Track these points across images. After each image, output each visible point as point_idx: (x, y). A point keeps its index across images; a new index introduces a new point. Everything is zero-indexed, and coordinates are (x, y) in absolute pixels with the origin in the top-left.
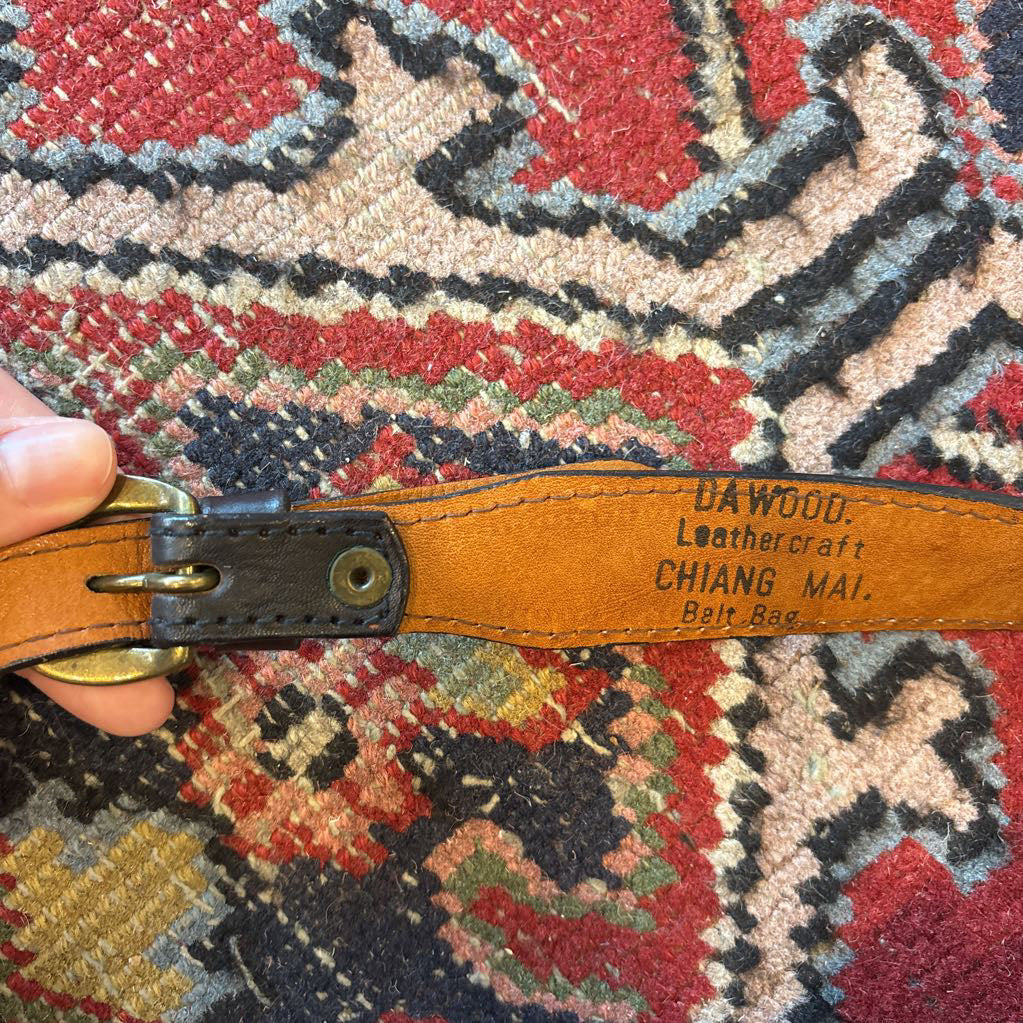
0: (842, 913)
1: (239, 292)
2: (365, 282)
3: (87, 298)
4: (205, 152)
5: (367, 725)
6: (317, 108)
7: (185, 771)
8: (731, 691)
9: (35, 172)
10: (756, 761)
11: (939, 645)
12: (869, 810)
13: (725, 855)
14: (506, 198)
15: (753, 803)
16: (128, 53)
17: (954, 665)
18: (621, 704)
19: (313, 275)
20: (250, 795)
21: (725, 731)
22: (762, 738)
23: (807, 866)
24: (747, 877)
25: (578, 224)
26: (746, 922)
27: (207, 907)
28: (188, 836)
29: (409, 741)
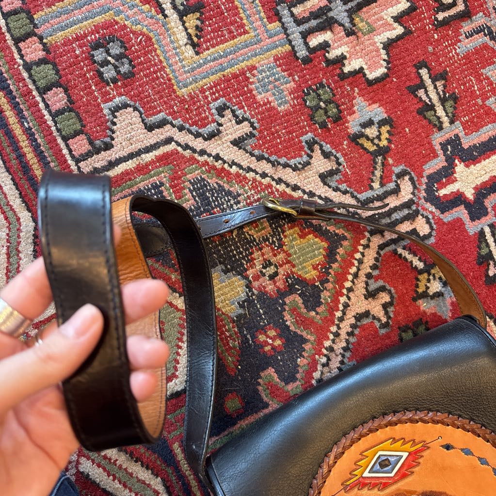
0: (357, 332)
1: (282, 187)
2: (304, 192)
3: (254, 180)
4: (283, 160)
5: (281, 271)
6: (305, 158)
7: (246, 270)
8: (348, 284)
9: (252, 155)
10: (349, 298)
11: (388, 287)
12: (367, 314)
13: (338, 314)
14: (334, 184)
15: (346, 306)
16: (275, 138)
17: (390, 292)
18: (328, 281)
19: (295, 188)
20: (256, 278)
21: (345, 291)
22: (351, 295)
23: (353, 321)
24: (341, 319)
25: (345, 192)
26: (339, 328)
27: (243, 296)
28: (243, 282)
29: (288, 276)
